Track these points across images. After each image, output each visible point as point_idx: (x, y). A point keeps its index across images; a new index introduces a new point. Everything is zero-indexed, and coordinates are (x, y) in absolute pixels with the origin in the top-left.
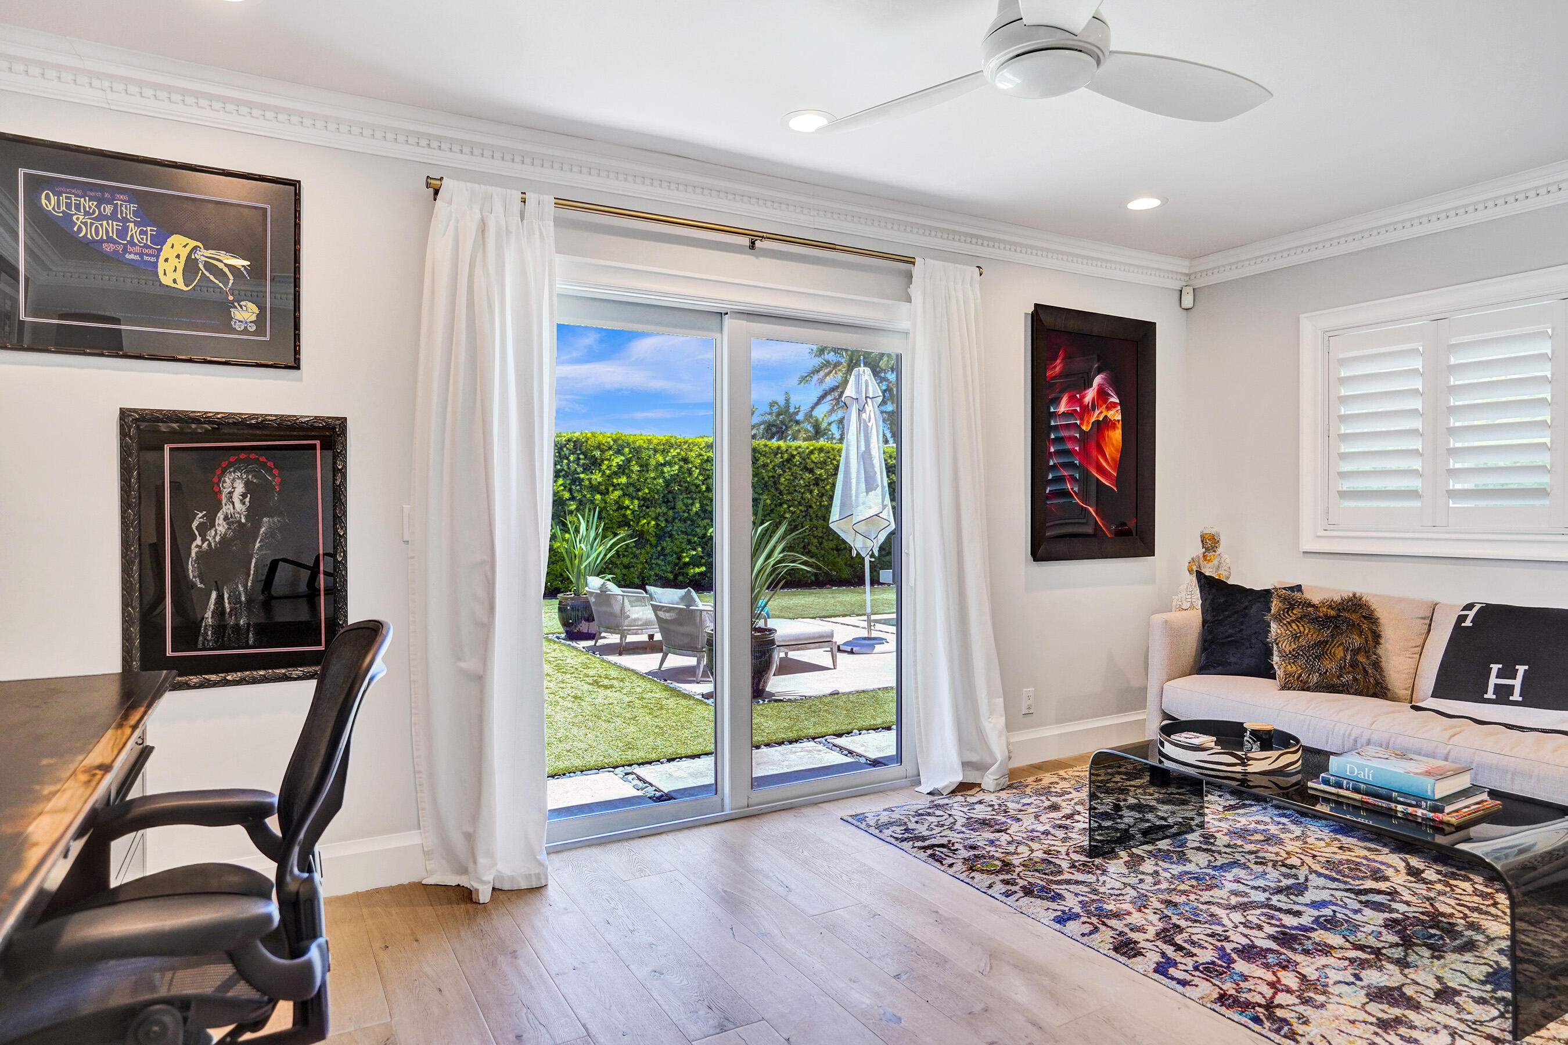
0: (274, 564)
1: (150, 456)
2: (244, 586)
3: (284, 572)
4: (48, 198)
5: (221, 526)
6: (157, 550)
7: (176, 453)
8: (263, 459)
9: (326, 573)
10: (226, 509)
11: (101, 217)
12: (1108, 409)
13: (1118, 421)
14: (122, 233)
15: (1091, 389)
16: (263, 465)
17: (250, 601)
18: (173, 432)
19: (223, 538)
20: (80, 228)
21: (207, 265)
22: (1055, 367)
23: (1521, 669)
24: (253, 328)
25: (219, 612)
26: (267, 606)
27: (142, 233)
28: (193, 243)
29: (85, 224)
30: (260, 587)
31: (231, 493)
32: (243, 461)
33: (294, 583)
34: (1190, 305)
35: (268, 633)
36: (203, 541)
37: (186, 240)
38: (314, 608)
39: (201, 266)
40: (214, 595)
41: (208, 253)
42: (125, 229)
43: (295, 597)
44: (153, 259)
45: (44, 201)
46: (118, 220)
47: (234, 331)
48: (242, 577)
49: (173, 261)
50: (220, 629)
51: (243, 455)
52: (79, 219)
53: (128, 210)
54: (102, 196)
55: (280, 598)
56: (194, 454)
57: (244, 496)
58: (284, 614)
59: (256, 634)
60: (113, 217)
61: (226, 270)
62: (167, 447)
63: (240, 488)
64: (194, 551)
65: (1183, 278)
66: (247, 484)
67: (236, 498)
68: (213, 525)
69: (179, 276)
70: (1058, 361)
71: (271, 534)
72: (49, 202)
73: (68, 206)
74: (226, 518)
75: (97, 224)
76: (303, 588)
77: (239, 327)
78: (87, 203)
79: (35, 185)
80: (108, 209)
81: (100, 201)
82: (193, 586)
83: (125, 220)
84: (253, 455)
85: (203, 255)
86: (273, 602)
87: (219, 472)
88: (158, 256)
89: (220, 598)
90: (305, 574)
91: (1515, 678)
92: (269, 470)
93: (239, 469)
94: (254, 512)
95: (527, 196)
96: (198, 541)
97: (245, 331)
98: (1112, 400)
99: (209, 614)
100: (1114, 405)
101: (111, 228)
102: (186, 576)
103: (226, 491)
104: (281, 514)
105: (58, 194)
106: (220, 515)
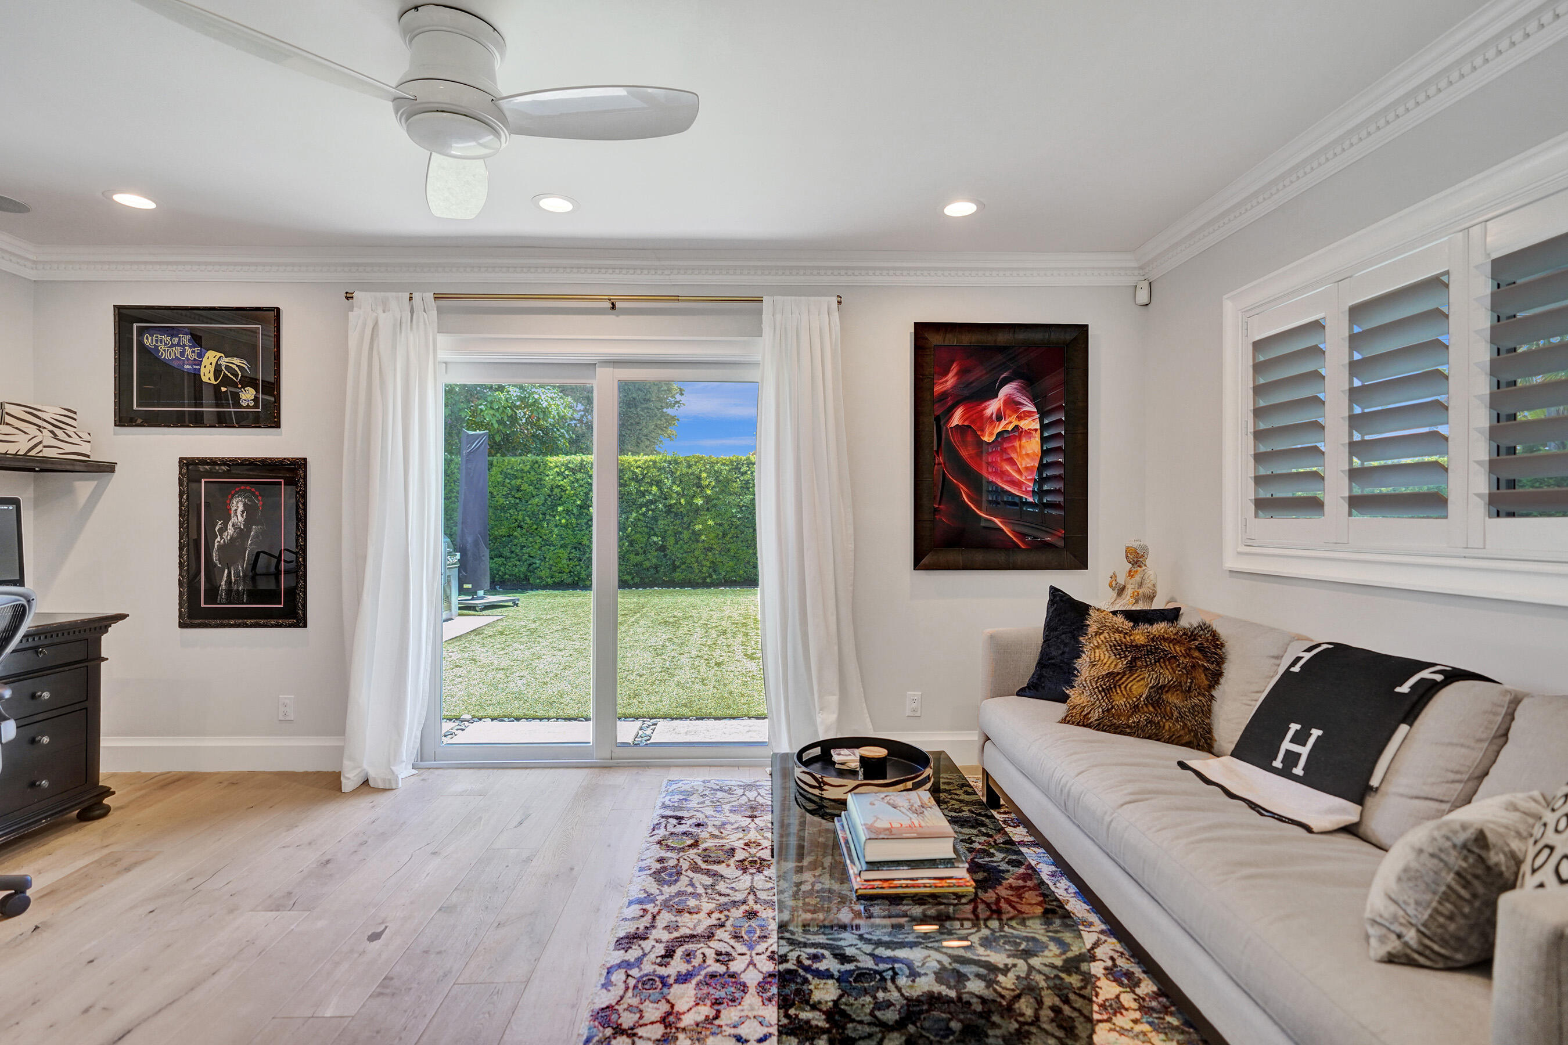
0: (258, 554)
1: (194, 485)
2: (242, 567)
3: (263, 559)
4: (147, 338)
5: (231, 530)
6: (197, 542)
7: (209, 485)
8: (253, 490)
9: (285, 561)
10: (234, 520)
11: (173, 345)
12: (1020, 418)
13: (1036, 430)
14: (182, 354)
15: (996, 400)
16: (253, 494)
17: (245, 576)
18: (206, 471)
19: (232, 537)
20: (162, 354)
21: (227, 367)
22: (947, 381)
23: (1316, 733)
24: (252, 404)
25: (229, 582)
26: (253, 579)
27: (193, 352)
28: (219, 355)
29: (164, 350)
30: (250, 568)
31: (236, 510)
32: (243, 491)
33: (268, 566)
34: (1146, 300)
35: (255, 595)
36: (221, 539)
37: (215, 353)
38: (278, 582)
39: (223, 368)
40: (226, 571)
41: (227, 360)
42: (184, 351)
43: (267, 575)
44: (198, 367)
45: (145, 340)
46: (181, 346)
47: (241, 407)
48: (241, 561)
49: (209, 367)
50: (229, 591)
51: (243, 487)
52: (162, 347)
53: (186, 339)
54: (173, 332)
55: (260, 575)
56: (217, 485)
57: (243, 512)
58: (263, 585)
59: (248, 596)
60: (178, 345)
61: (237, 369)
62: (203, 481)
63: (241, 507)
64: (216, 544)
65: (1136, 272)
66: (245, 505)
67: (239, 513)
68: (226, 529)
69: (212, 376)
70: (950, 375)
71: (256, 536)
72: (148, 341)
73: (157, 341)
74: (233, 525)
75: (170, 350)
76: (273, 569)
77: (244, 404)
78: (166, 338)
79: (141, 331)
80: (176, 340)
81: (172, 336)
82: (216, 565)
83: (184, 345)
84: (248, 488)
85: (224, 361)
86: (257, 577)
87: (230, 497)
88: (200, 365)
89: (229, 573)
90: (274, 561)
91: (1304, 745)
92: (256, 497)
93: (240, 496)
94: (248, 522)
95: (413, 296)
96: (219, 539)
97: (248, 406)
98: (1026, 409)
99: (223, 583)
100: (1029, 414)
101: (177, 350)
102: (213, 559)
103: (233, 509)
104: (262, 524)
105: (152, 336)
106: (230, 523)
